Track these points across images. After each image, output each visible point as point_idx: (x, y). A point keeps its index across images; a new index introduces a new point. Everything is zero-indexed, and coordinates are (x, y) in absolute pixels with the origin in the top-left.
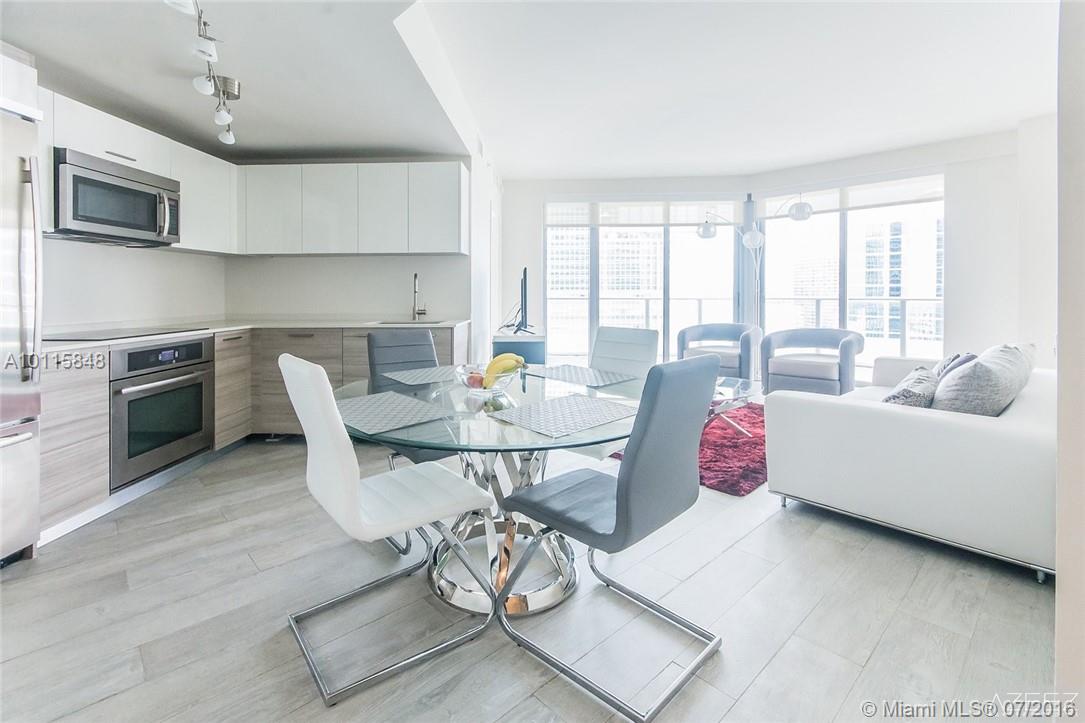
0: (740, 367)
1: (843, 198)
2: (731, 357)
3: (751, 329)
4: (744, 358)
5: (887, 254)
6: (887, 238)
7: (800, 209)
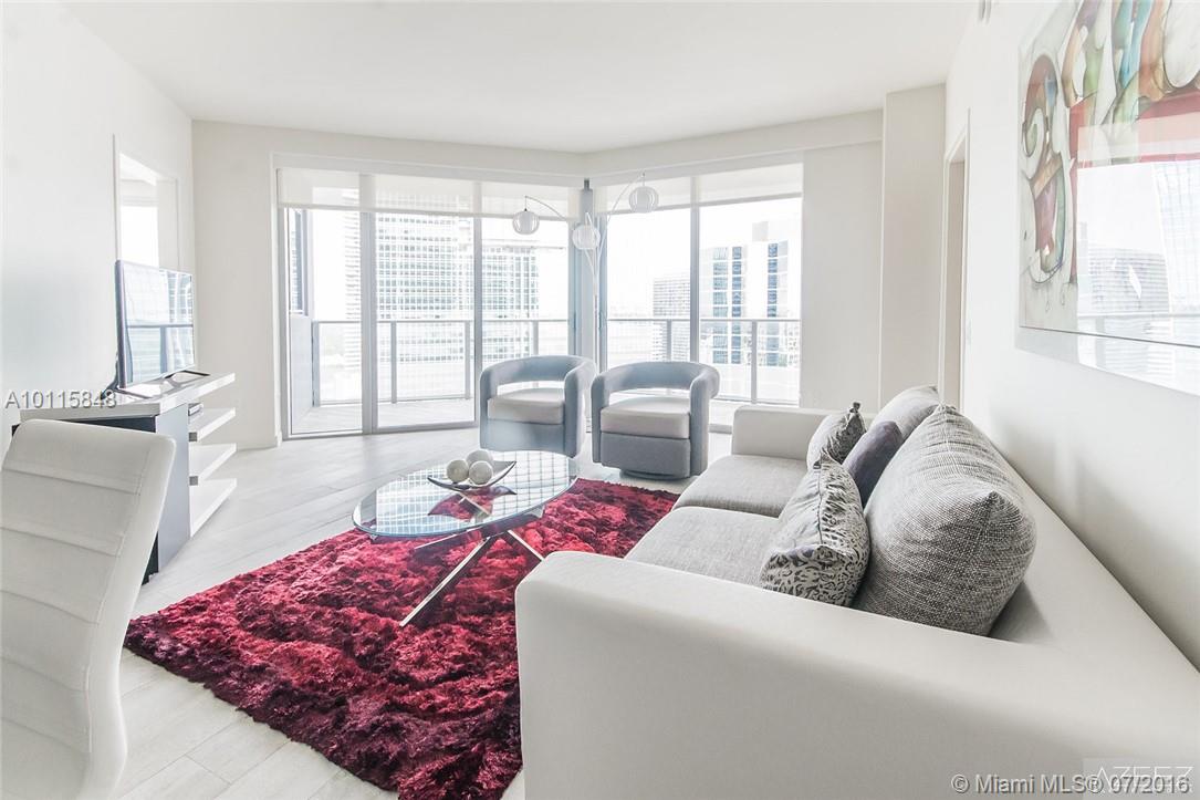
0: (564, 423)
1: (695, 190)
2: (551, 408)
3: (583, 364)
4: (570, 409)
5: (730, 276)
6: (730, 261)
7: (644, 194)
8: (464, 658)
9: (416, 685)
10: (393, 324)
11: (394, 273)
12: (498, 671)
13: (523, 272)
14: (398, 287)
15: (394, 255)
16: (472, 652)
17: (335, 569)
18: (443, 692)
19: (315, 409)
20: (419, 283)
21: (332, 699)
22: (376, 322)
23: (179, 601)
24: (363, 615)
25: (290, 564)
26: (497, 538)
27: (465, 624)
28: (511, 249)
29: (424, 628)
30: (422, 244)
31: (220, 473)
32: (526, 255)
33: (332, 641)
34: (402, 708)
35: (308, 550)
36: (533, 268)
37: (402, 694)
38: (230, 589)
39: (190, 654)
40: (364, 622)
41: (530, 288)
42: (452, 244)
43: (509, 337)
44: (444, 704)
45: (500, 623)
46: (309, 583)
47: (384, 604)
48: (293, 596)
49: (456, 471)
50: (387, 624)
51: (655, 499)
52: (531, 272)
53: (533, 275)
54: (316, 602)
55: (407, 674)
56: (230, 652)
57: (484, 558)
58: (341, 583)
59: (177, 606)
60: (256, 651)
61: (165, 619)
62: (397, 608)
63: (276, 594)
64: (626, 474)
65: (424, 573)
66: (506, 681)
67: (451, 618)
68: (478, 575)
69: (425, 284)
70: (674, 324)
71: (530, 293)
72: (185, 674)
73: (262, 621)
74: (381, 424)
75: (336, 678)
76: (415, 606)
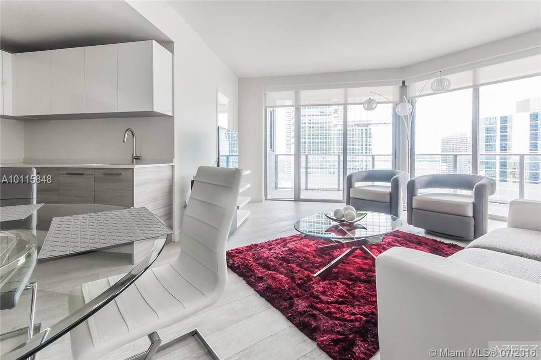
0: (390, 202)
1: (475, 78)
2: (384, 194)
3: (401, 174)
4: (394, 196)
5: (498, 134)
6: (498, 126)
7: (440, 82)
8: (343, 297)
9: (322, 302)
10: (307, 156)
11: (305, 138)
12: (361, 307)
13: (364, 136)
14: (307, 144)
15: (305, 131)
16: (347, 295)
17: (286, 249)
18: (334, 307)
19: (276, 190)
20: (315, 143)
21: (288, 296)
22: (300, 155)
23: (234, 248)
24: (298, 269)
25: (270, 243)
26: (356, 249)
27: (343, 283)
28: (358, 125)
29: (324, 280)
30: (317, 125)
31: (244, 208)
32: (366, 128)
33: (287, 275)
34: (316, 309)
35: (276, 240)
36: (370, 134)
37: (316, 303)
38: (250, 248)
39: (239, 267)
40: (299, 271)
41: (368, 144)
42: (330, 124)
43: (357, 168)
44: (335, 313)
45: (360, 287)
46: (277, 252)
47: (306, 266)
48: (271, 255)
49: (338, 214)
50: (308, 274)
51: (448, 248)
52: (368, 135)
53: (370, 137)
54: (280, 259)
55: (318, 296)
56: (251, 269)
57: (350, 257)
58: (289, 254)
59: (234, 250)
60: (260, 272)
61: (230, 253)
62: (312, 269)
63: (266, 253)
64: (428, 232)
65: (323, 258)
66: (365, 312)
67: (336, 278)
68: (348, 263)
69: (318, 143)
70: (458, 158)
71: (368, 146)
72: (237, 273)
73: (261, 261)
74: (302, 197)
75: (289, 289)
76: (319, 270)
